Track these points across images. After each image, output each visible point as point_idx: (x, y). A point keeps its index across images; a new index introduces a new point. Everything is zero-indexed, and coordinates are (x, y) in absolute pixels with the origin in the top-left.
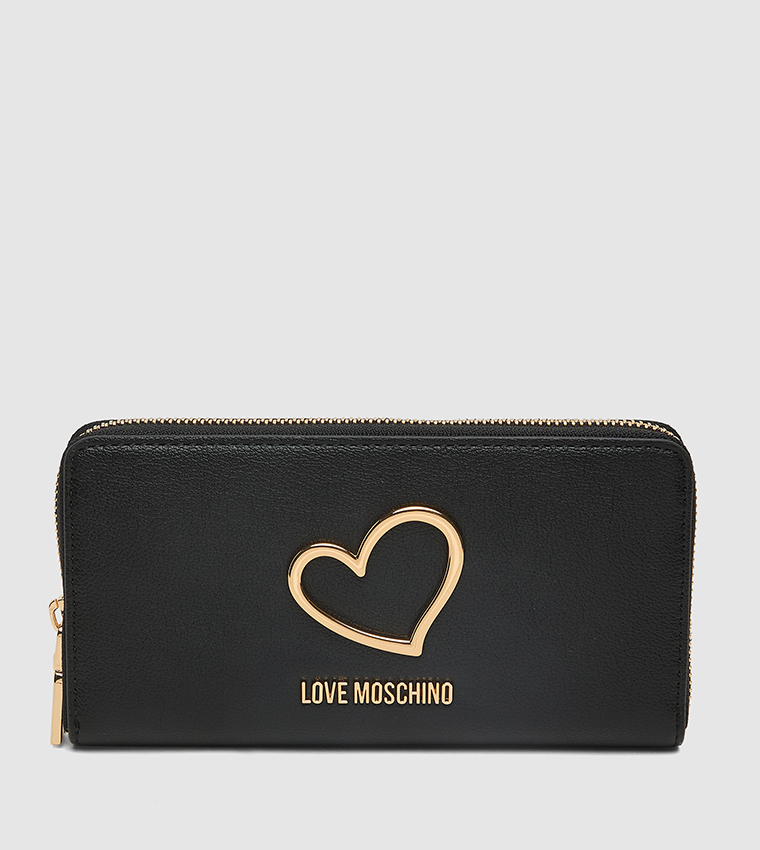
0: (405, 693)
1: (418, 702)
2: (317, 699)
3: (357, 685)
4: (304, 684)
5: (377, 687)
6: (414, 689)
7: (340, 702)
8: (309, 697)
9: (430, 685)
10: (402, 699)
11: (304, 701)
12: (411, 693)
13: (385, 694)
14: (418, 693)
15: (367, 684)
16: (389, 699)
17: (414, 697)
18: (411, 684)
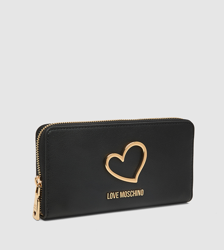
0: (132, 193)
1: (135, 196)
2: (111, 197)
3: (121, 192)
4: (108, 194)
5: (126, 192)
6: (134, 192)
7: (117, 198)
8: (109, 197)
9: (138, 190)
10: (131, 195)
11: (108, 199)
12: (134, 193)
13: (128, 194)
14: (135, 193)
15: (123, 192)
16: (128, 196)
17: (134, 194)
18: (134, 191)
